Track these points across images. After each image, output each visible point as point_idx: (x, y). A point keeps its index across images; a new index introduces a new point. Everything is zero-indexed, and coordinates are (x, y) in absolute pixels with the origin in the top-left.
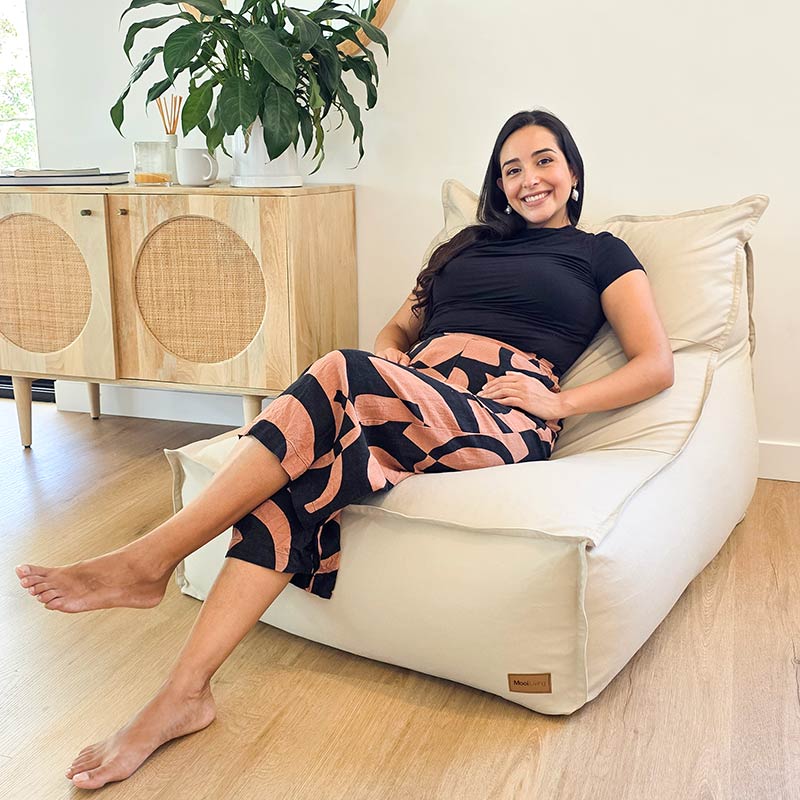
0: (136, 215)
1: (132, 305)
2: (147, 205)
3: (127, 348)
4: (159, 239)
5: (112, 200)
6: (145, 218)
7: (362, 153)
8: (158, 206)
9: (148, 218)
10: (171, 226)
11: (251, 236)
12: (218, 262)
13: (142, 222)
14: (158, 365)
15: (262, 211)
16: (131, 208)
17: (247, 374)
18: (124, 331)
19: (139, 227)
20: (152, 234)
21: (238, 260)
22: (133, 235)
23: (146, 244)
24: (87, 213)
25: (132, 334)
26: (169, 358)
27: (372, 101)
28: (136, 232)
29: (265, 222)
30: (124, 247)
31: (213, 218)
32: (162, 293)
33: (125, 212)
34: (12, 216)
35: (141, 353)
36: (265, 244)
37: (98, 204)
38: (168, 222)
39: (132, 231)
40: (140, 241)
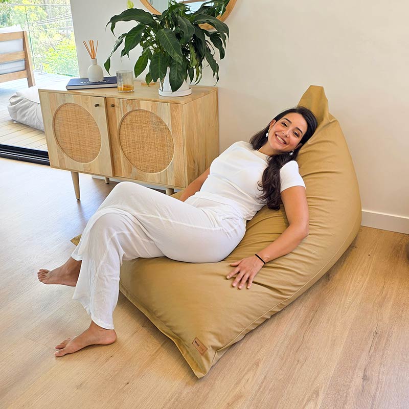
0: (118, 107)
1: (118, 146)
2: (123, 103)
3: (117, 164)
4: (128, 118)
5: (108, 100)
6: (122, 109)
7: (218, 79)
8: (127, 104)
9: (123, 109)
10: (133, 113)
11: (167, 121)
12: (154, 130)
13: (121, 111)
14: (130, 172)
15: (171, 109)
16: (116, 104)
17: (167, 179)
18: (115, 156)
19: (120, 112)
20: (125, 116)
21: (161, 130)
22: (117, 116)
23: (123, 120)
24: (97, 105)
25: (119, 158)
26: (134, 170)
27: (222, 56)
28: (119, 115)
29: (173, 115)
30: (114, 121)
31: (150, 111)
32: (131, 142)
33: (113, 106)
34: (66, 104)
35: (123, 167)
36: (173, 124)
37: (102, 102)
38: (131, 112)
39: (117, 114)
40: (121, 119)
